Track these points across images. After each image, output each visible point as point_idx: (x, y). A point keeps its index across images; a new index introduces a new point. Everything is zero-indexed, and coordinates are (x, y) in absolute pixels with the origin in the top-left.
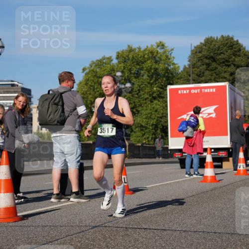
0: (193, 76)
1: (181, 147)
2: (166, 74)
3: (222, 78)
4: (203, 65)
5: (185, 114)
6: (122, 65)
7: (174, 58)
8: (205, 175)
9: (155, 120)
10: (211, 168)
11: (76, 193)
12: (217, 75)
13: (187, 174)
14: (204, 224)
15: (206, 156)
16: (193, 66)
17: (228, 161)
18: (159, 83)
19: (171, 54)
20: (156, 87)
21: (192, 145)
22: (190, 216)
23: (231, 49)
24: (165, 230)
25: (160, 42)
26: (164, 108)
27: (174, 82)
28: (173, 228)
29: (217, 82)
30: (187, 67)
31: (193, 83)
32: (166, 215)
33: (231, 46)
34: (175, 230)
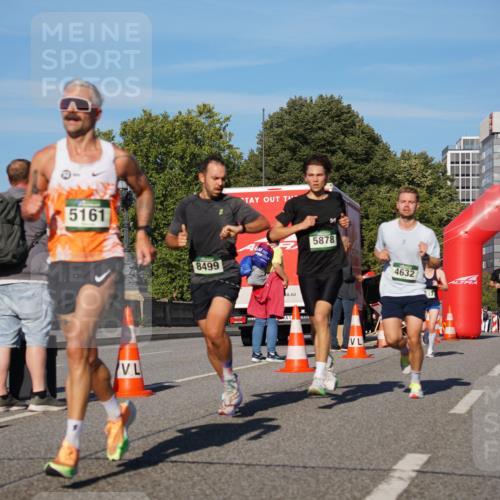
0: (267, 171)
1: (244, 305)
4: (285, 150)
6: (132, 147)
7: (231, 135)
8: (288, 358)
10: (300, 344)
11: (41, 395)
13: (254, 355)
14: (285, 451)
15: (290, 322)
16: (267, 151)
19: (224, 128)
21: (263, 300)
23: (339, 121)
24: (211, 463)
25: (205, 106)
28: (227, 460)
30: (256, 153)
31: (266, 185)
33: (338, 116)
34: (231, 464)
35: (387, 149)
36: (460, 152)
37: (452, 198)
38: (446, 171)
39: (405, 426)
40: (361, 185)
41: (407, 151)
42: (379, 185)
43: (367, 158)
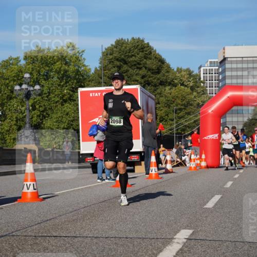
0: (104, 79)
1: (92, 151)
2: (77, 77)
3: (133, 81)
4: (114, 67)
5: (97, 117)
6: (30, 66)
7: (84, 59)
8: (117, 180)
9: (66, 124)
12: (128, 77)
13: (99, 178)
14: (116, 229)
16: (104, 68)
17: (141, 165)
18: (69, 85)
19: (81, 56)
20: (67, 90)
22: (102, 222)
23: (142, 51)
25: (71, 43)
26: (75, 111)
27: (86, 84)
28: (85, 235)
29: (129, 85)
30: (99, 69)
31: (104, 86)
32: (77, 222)
33: (143, 49)
34: (87, 237)
35: (168, 66)
36: (208, 68)
37: (204, 92)
38: (200, 78)
39: (180, 214)
40: (155, 86)
41: (180, 67)
42: (165, 86)
43: (158, 71)
